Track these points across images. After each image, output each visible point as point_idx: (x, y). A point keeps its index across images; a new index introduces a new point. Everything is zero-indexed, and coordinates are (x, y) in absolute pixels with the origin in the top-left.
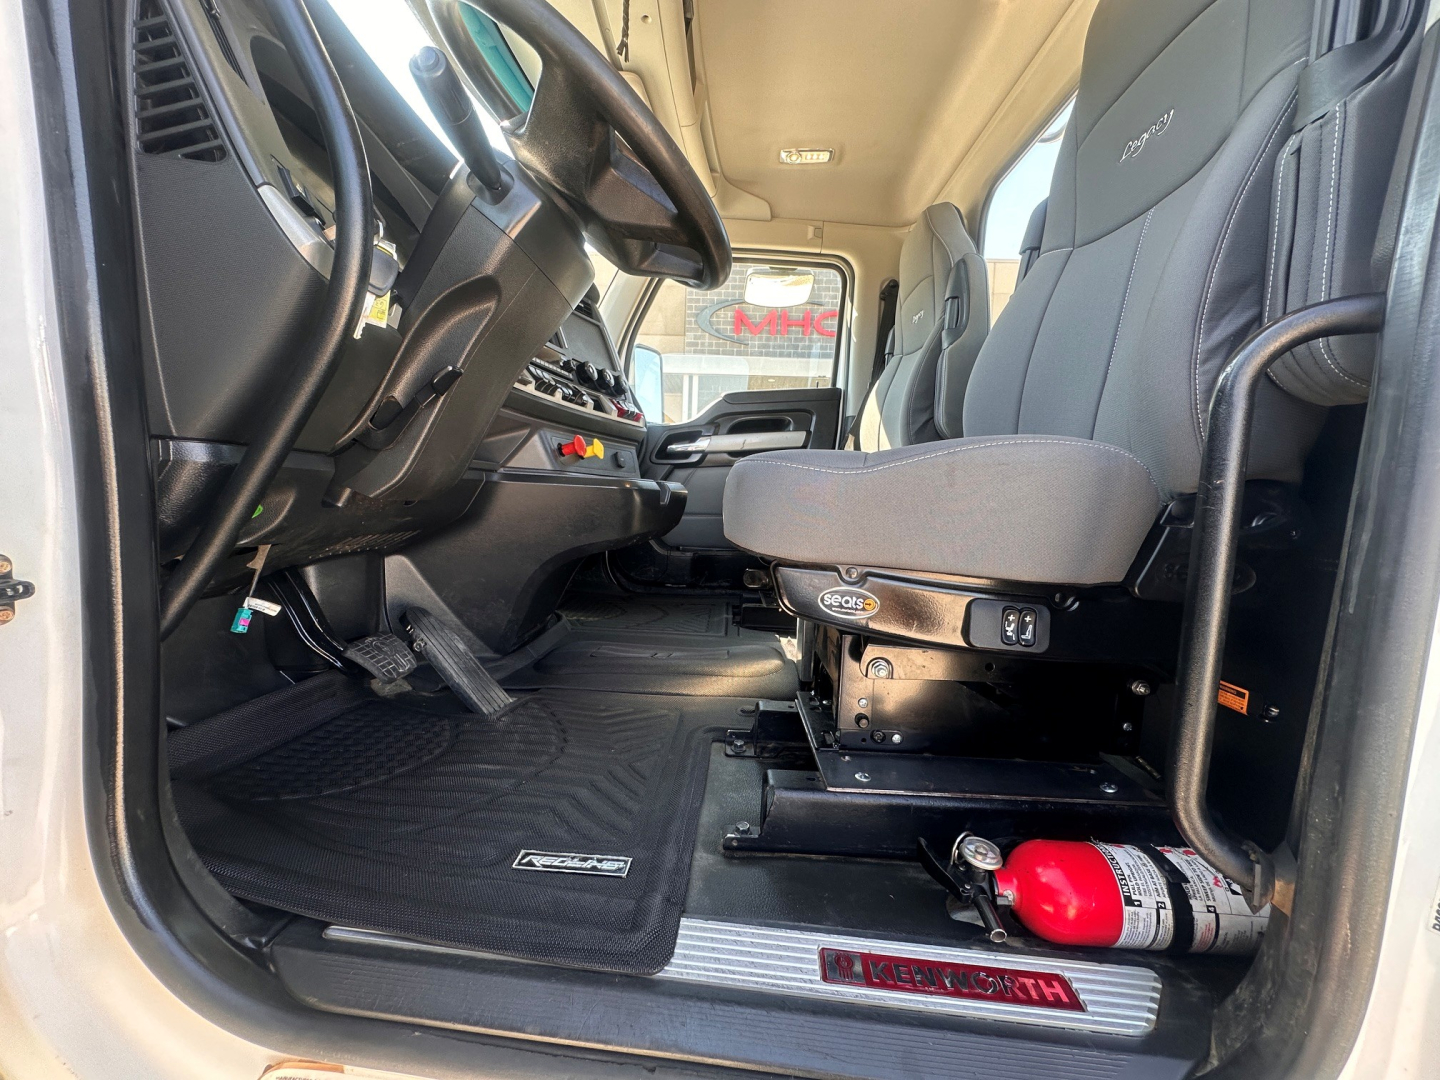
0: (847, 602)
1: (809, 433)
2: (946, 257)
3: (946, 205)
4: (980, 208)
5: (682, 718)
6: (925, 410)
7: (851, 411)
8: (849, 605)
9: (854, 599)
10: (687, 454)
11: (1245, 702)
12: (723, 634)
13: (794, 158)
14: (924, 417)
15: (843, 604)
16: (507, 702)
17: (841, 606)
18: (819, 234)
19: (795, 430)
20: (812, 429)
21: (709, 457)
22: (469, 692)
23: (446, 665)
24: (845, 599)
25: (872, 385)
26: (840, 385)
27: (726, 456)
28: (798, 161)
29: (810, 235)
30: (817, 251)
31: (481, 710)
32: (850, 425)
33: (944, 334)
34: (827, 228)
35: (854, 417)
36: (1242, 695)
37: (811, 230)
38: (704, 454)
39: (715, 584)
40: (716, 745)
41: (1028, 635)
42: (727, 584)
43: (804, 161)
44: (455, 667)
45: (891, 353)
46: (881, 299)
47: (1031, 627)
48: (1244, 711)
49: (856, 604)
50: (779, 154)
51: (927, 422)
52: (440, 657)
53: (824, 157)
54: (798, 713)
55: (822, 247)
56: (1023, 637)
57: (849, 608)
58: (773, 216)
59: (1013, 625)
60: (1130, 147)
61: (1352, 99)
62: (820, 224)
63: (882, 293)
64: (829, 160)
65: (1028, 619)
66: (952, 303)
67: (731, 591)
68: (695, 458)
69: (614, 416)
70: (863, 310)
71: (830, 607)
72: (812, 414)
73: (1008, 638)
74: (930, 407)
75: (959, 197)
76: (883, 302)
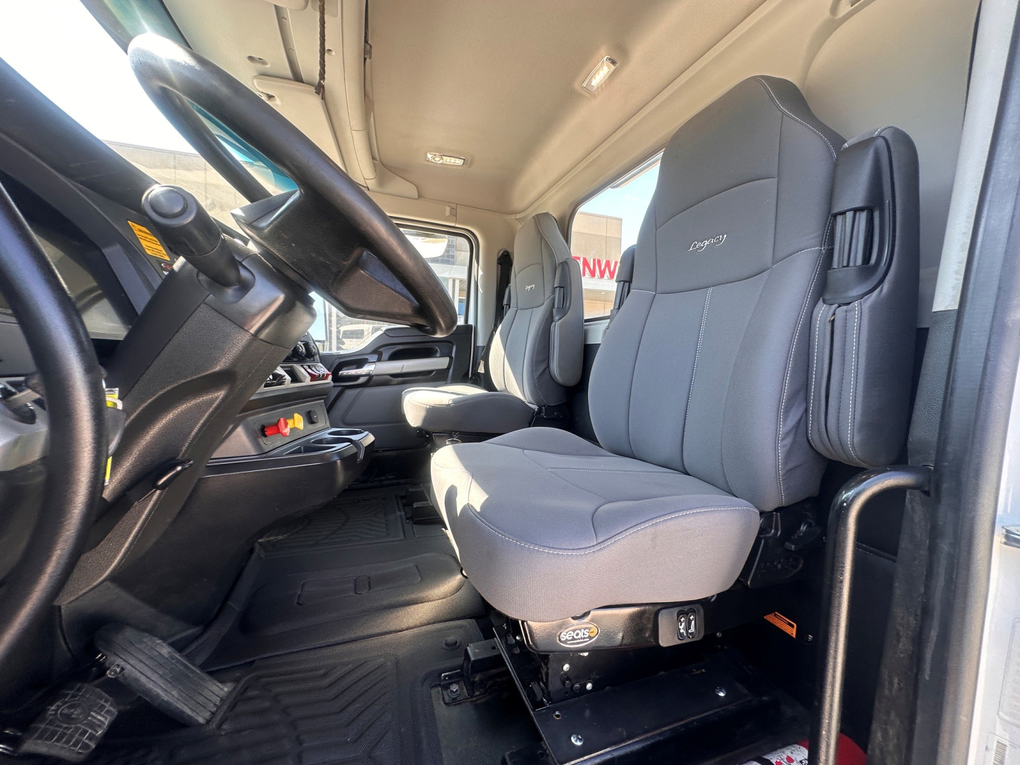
0: (577, 635)
1: (451, 358)
2: (552, 255)
3: (547, 214)
4: (567, 219)
5: (397, 663)
6: (543, 361)
7: (481, 342)
8: (579, 637)
9: (583, 630)
10: (357, 377)
11: (795, 630)
12: (402, 537)
13: (437, 159)
14: (543, 367)
15: (576, 637)
16: (222, 694)
17: (574, 639)
18: (454, 214)
19: (441, 356)
20: (453, 355)
21: (374, 377)
22: (181, 706)
23: (150, 685)
24: (576, 633)
25: (496, 327)
26: (471, 322)
27: (389, 377)
28: (440, 162)
29: (448, 213)
30: (453, 225)
31: (197, 721)
32: (481, 353)
33: (554, 310)
34: (460, 211)
35: (484, 347)
36: (792, 626)
37: (448, 209)
38: (370, 376)
39: (383, 478)
40: (434, 691)
41: (692, 630)
42: (394, 477)
43: (444, 162)
44: (160, 682)
45: (509, 305)
46: (498, 263)
47: (693, 622)
48: (794, 636)
49: (584, 634)
50: (426, 156)
51: (545, 370)
52: (143, 679)
53: (460, 162)
54: (501, 654)
55: (456, 222)
56: (690, 631)
57: (579, 639)
58: (420, 196)
59: (683, 624)
60: (695, 245)
61: (865, 302)
62: (454, 206)
63: (499, 259)
64: (463, 164)
65: (692, 618)
66: (559, 290)
67: (396, 481)
68: (362, 380)
69: (307, 381)
70: (486, 270)
71: (565, 642)
72: (453, 345)
73: (682, 634)
74: (547, 359)
75: (552, 206)
76: (499, 266)
